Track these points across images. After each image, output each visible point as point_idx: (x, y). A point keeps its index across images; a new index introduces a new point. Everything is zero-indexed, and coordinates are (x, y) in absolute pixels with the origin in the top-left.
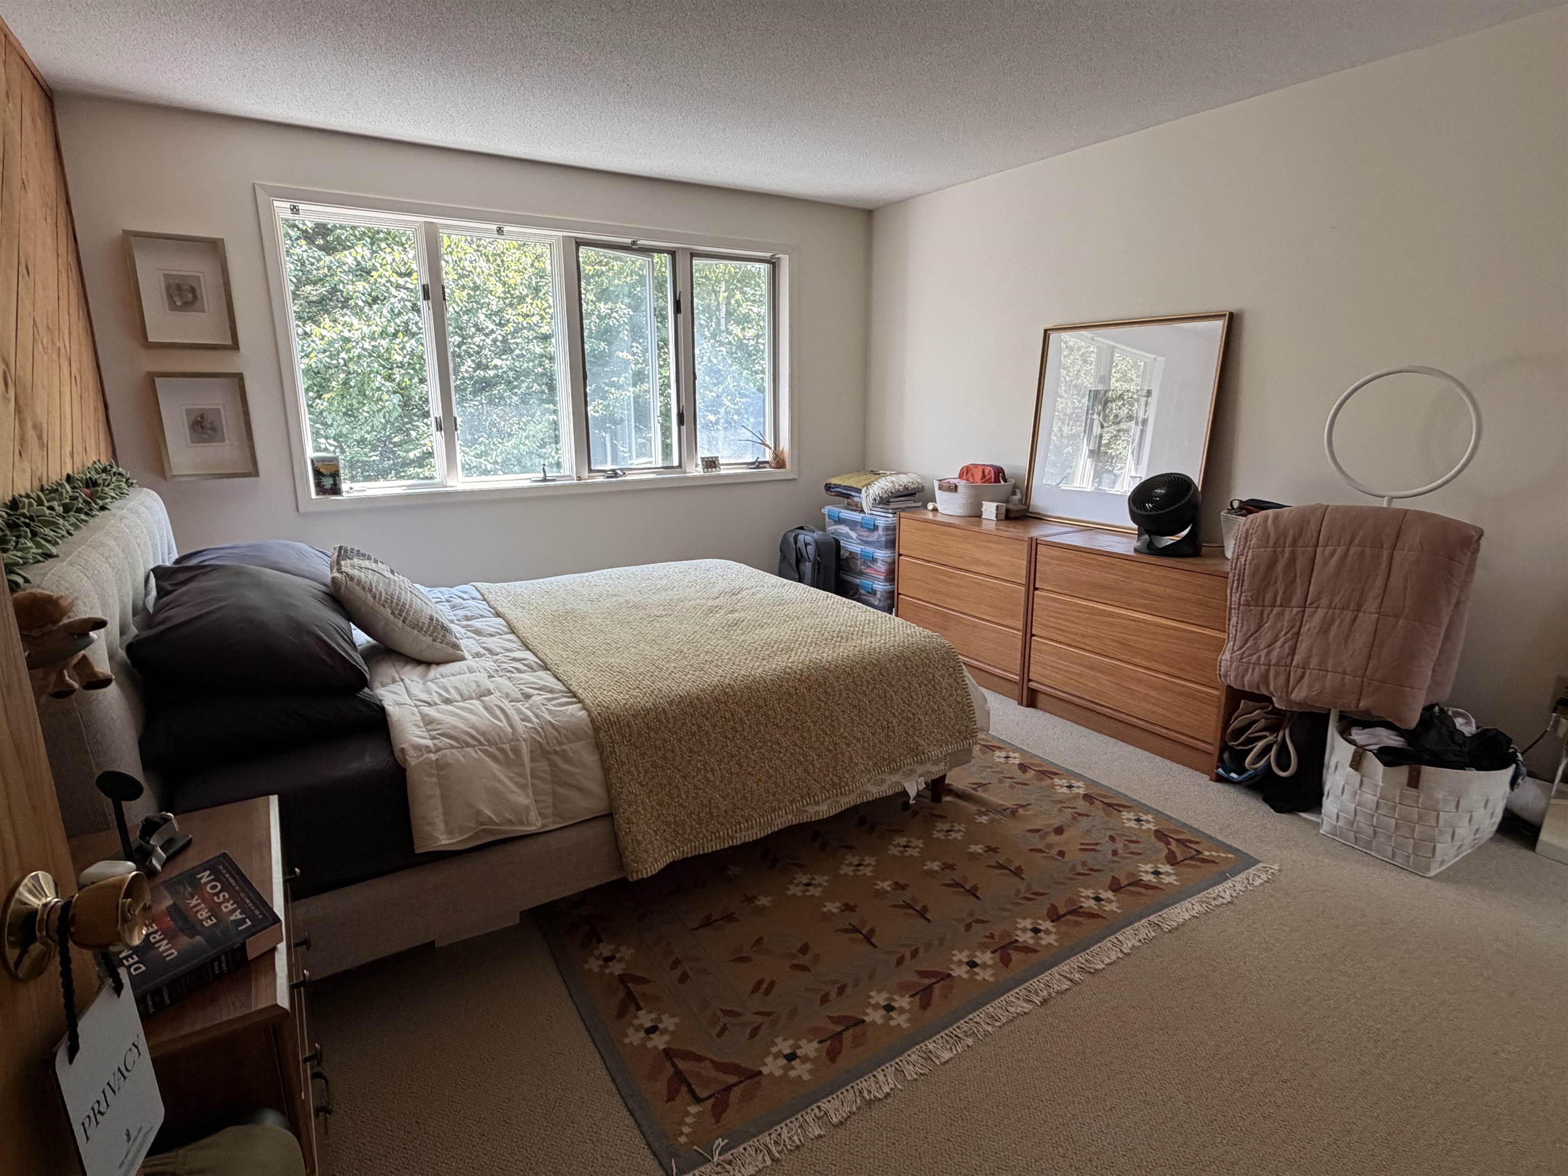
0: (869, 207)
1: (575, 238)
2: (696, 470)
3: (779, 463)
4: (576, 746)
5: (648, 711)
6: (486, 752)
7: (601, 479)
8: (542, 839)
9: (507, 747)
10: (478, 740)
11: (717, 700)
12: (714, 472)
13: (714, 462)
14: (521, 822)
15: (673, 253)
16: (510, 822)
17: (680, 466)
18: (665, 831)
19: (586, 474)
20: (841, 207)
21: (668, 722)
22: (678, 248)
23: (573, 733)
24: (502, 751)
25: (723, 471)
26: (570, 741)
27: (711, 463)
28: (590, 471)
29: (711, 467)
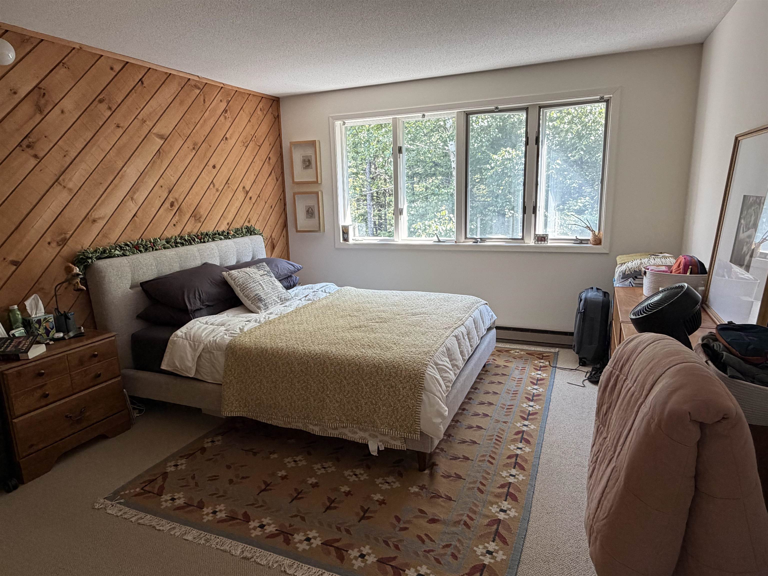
0: (699, 41)
1: (464, 112)
2: (530, 242)
3: (598, 241)
4: (219, 353)
5: (246, 348)
6: (189, 343)
7: (471, 243)
8: (205, 383)
9: (196, 344)
10: (190, 338)
11: (273, 354)
12: (543, 244)
13: (544, 238)
14: (187, 372)
15: (526, 109)
16: (183, 370)
17: (523, 239)
18: (240, 401)
19: (463, 239)
20: (668, 48)
21: (250, 356)
22: (530, 105)
23: (220, 348)
24: (195, 345)
25: (549, 243)
26: (217, 350)
27: (542, 238)
28: (466, 238)
29: (541, 241)
